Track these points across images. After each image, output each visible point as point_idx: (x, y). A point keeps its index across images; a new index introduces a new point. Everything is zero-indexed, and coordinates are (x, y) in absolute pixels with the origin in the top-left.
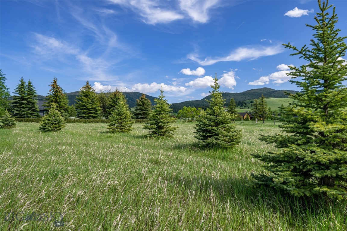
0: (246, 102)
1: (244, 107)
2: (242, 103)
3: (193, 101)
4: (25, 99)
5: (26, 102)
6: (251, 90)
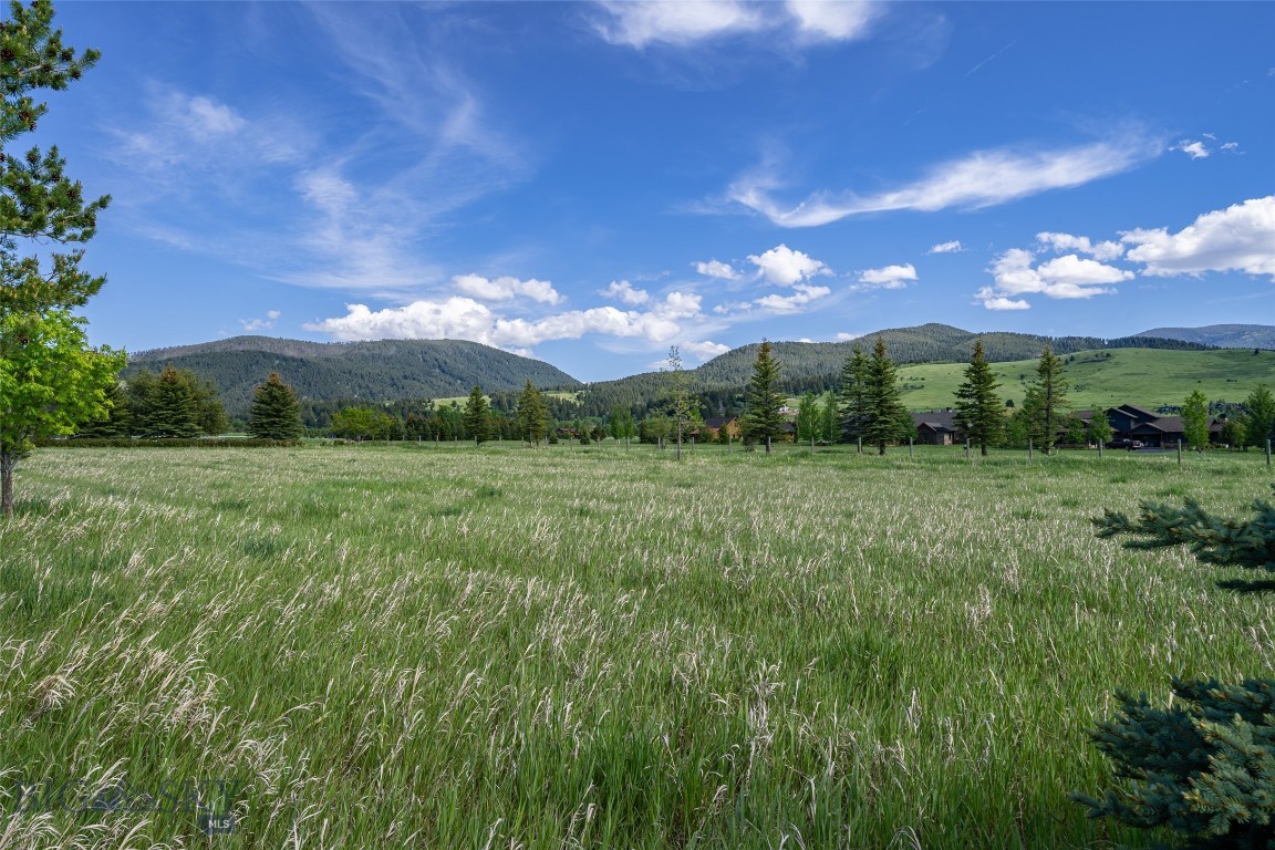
2: (839, 380)
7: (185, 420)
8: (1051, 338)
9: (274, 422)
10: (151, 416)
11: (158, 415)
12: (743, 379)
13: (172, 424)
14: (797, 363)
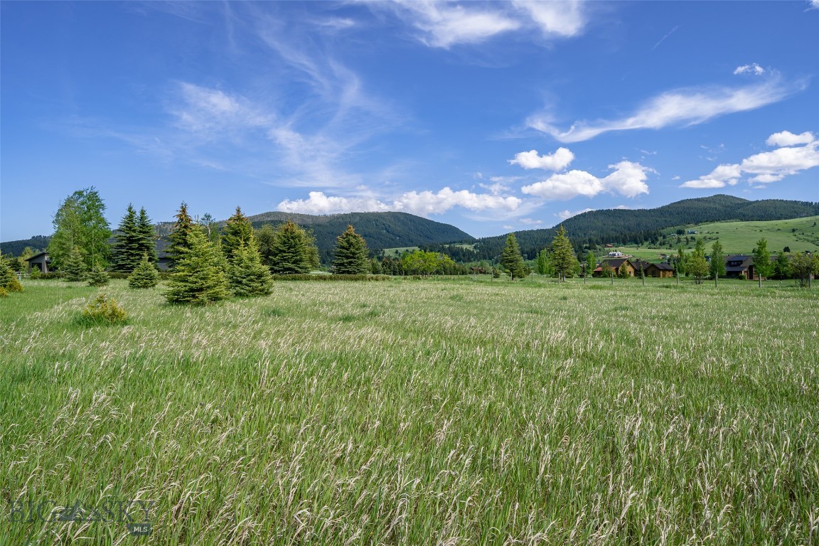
0: (664, 231)
1: (660, 244)
2: (655, 234)
3: (532, 231)
4: (136, 240)
5: (137, 245)
6: (682, 201)
7: (301, 260)
8: (812, 203)
9: (351, 262)
10: (277, 257)
11: (283, 257)
12: (585, 234)
13: (292, 263)
14: (622, 223)
